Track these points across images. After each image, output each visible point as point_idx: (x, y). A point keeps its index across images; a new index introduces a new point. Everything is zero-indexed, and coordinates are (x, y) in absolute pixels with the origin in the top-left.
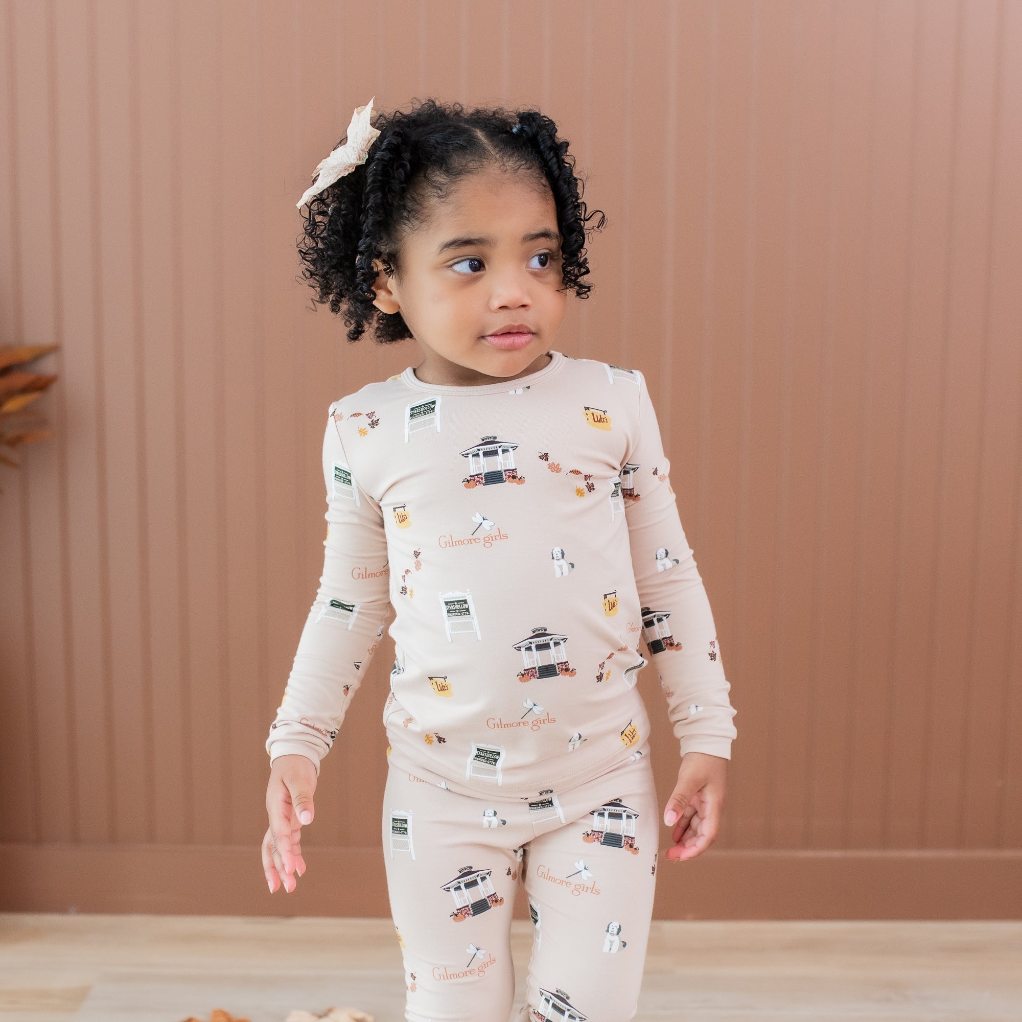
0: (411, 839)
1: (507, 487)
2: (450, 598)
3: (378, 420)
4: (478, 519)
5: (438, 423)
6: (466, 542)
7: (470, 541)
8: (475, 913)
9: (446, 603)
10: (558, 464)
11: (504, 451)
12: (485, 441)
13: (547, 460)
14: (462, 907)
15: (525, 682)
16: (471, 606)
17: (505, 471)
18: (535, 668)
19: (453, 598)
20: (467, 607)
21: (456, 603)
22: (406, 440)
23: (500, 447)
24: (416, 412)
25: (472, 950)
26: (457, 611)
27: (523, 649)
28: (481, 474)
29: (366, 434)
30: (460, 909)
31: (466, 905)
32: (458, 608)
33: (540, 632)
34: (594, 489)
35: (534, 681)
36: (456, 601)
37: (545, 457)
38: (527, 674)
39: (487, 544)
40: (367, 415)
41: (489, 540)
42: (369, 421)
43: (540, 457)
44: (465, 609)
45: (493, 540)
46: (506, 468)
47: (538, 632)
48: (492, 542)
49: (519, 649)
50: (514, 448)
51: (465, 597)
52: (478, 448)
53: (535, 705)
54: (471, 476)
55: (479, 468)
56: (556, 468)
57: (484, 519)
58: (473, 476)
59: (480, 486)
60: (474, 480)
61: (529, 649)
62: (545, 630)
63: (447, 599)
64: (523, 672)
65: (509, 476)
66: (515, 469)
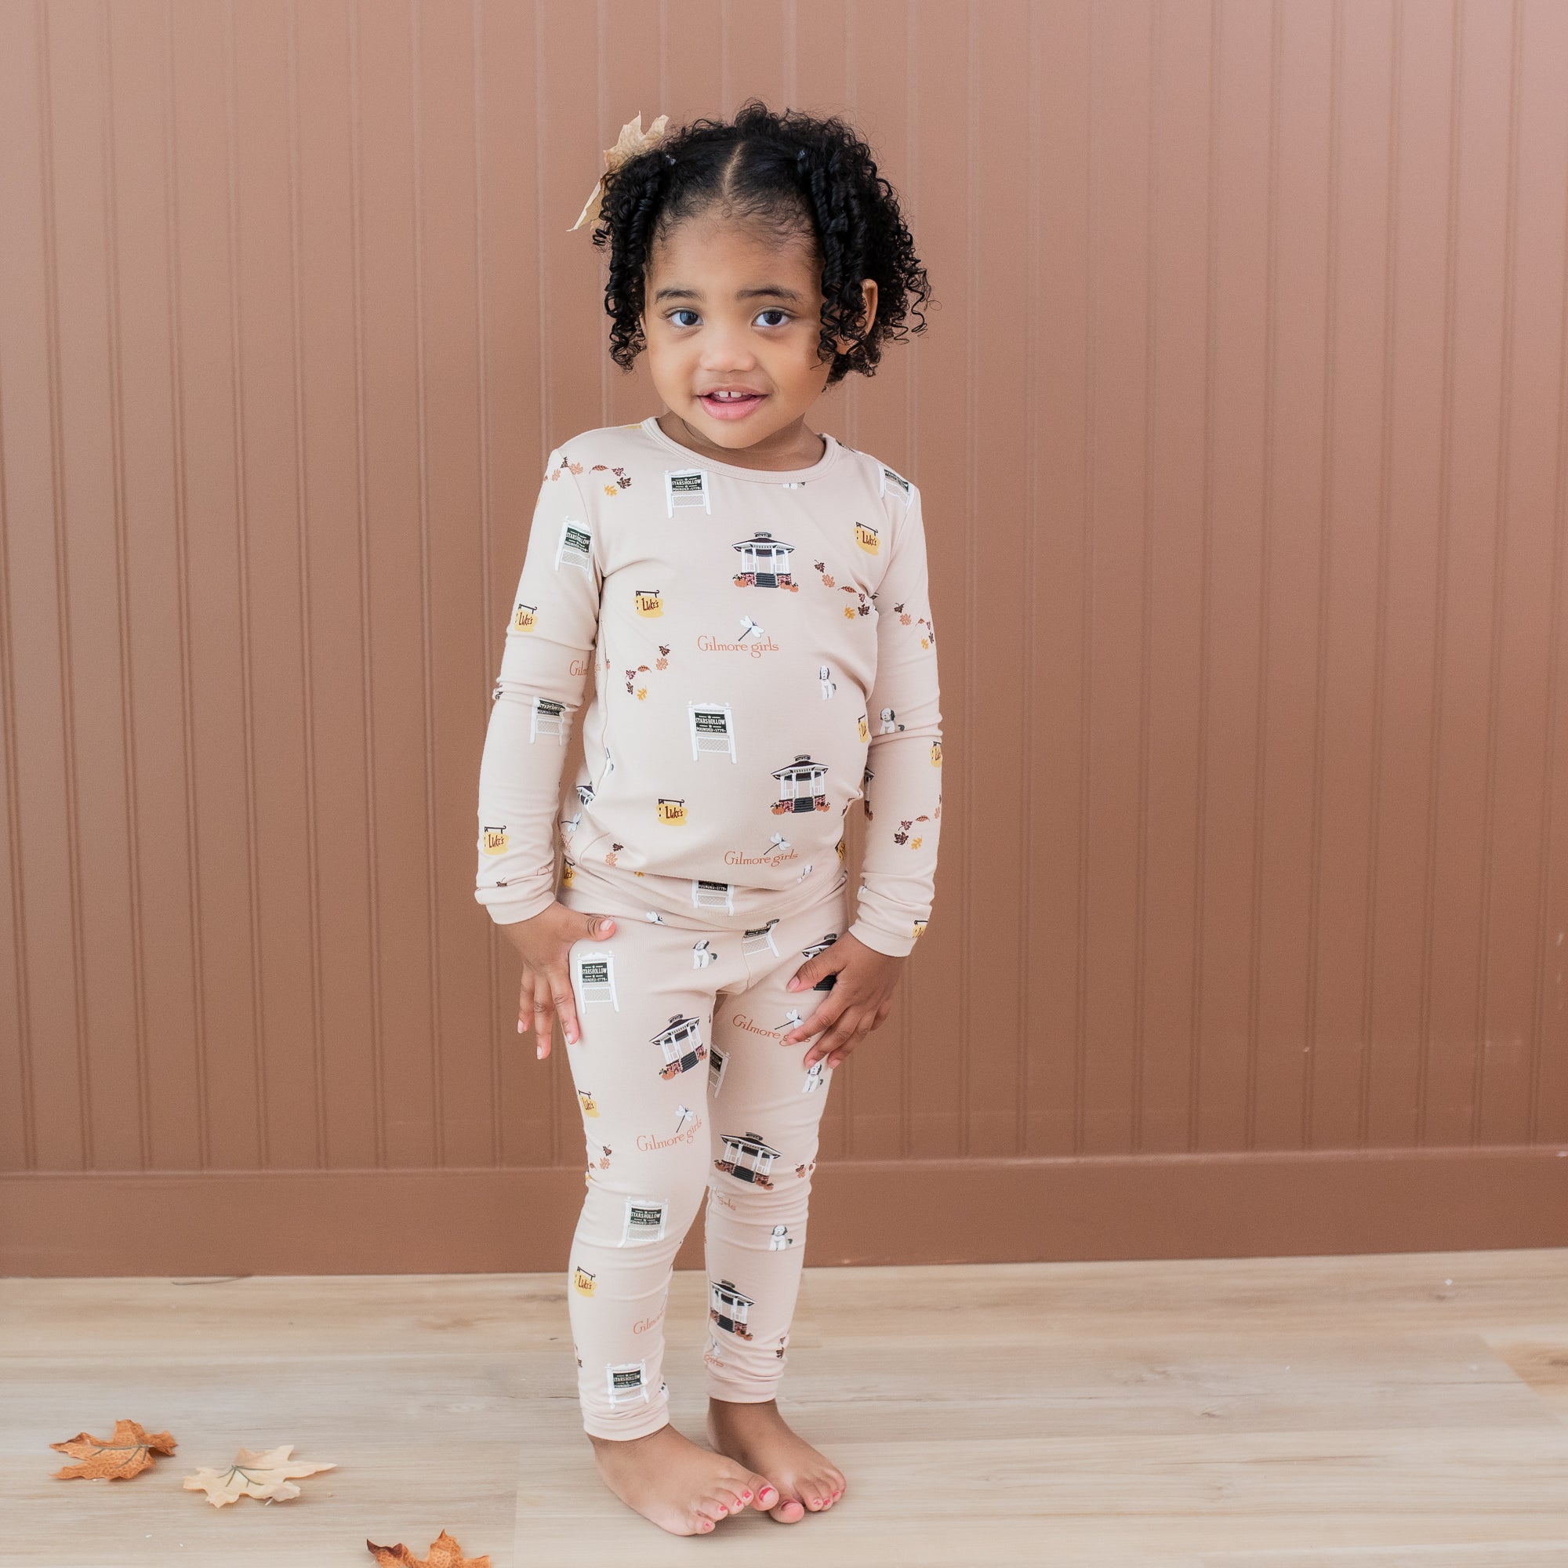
0: (613, 985)
1: (779, 593)
2: (703, 710)
3: (629, 479)
4: (747, 623)
5: (707, 503)
6: (731, 648)
7: (735, 648)
8: (685, 1069)
9: (697, 715)
10: (833, 578)
11: (779, 552)
12: (758, 537)
13: (822, 571)
14: (671, 1062)
15: (777, 814)
16: (729, 722)
17: (778, 575)
18: (791, 800)
19: (707, 710)
20: (723, 723)
21: (709, 717)
22: (670, 515)
23: (774, 547)
24: (678, 484)
25: (681, 1113)
26: (710, 726)
27: (782, 778)
28: (753, 573)
29: (615, 494)
30: (670, 1065)
31: (676, 1059)
32: (711, 723)
33: (804, 760)
34: (867, 614)
35: (788, 814)
36: (710, 715)
37: (820, 567)
38: (781, 806)
39: (754, 653)
40: (614, 470)
41: (758, 649)
42: (618, 479)
43: (816, 566)
44: (721, 725)
45: (762, 649)
46: (779, 572)
47: (801, 760)
48: (761, 652)
49: (778, 777)
50: (790, 550)
51: (723, 711)
52: (751, 543)
53: (783, 840)
54: (742, 574)
55: (752, 566)
56: (829, 582)
57: (754, 625)
58: (745, 574)
59: (751, 587)
60: (745, 578)
61: (789, 778)
62: (809, 758)
63: (699, 710)
64: (778, 803)
65: (782, 581)
66: (790, 574)
